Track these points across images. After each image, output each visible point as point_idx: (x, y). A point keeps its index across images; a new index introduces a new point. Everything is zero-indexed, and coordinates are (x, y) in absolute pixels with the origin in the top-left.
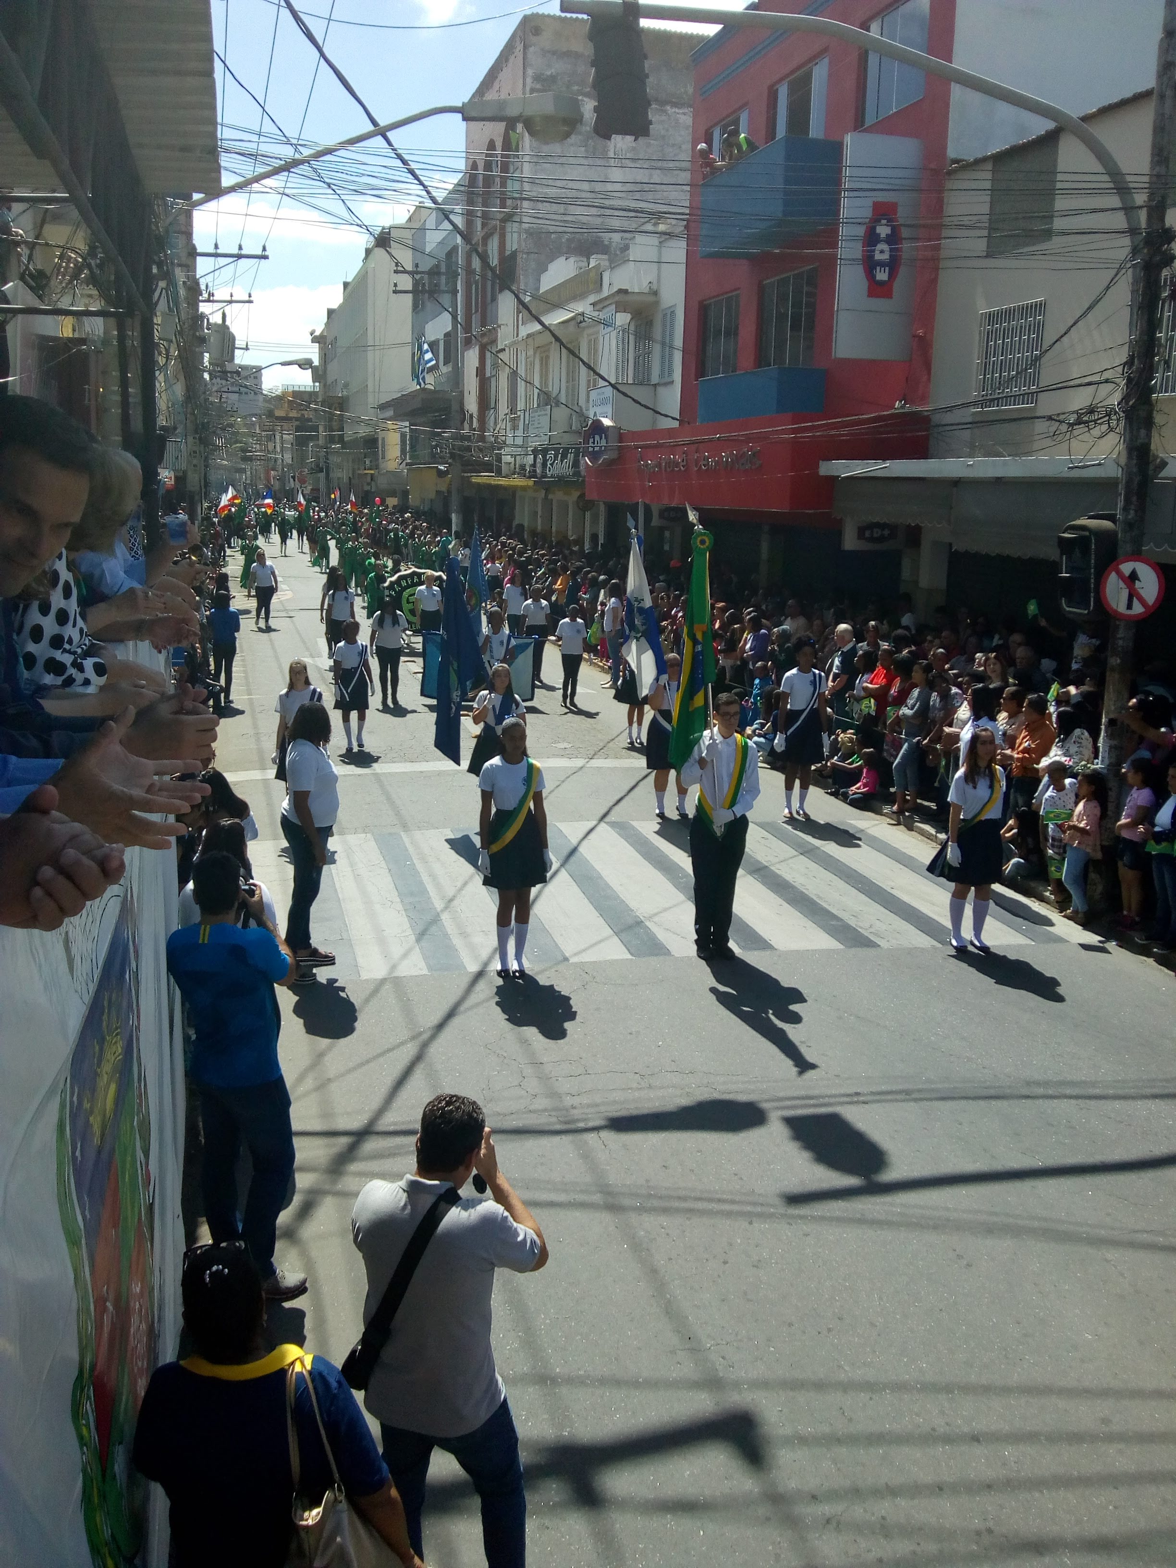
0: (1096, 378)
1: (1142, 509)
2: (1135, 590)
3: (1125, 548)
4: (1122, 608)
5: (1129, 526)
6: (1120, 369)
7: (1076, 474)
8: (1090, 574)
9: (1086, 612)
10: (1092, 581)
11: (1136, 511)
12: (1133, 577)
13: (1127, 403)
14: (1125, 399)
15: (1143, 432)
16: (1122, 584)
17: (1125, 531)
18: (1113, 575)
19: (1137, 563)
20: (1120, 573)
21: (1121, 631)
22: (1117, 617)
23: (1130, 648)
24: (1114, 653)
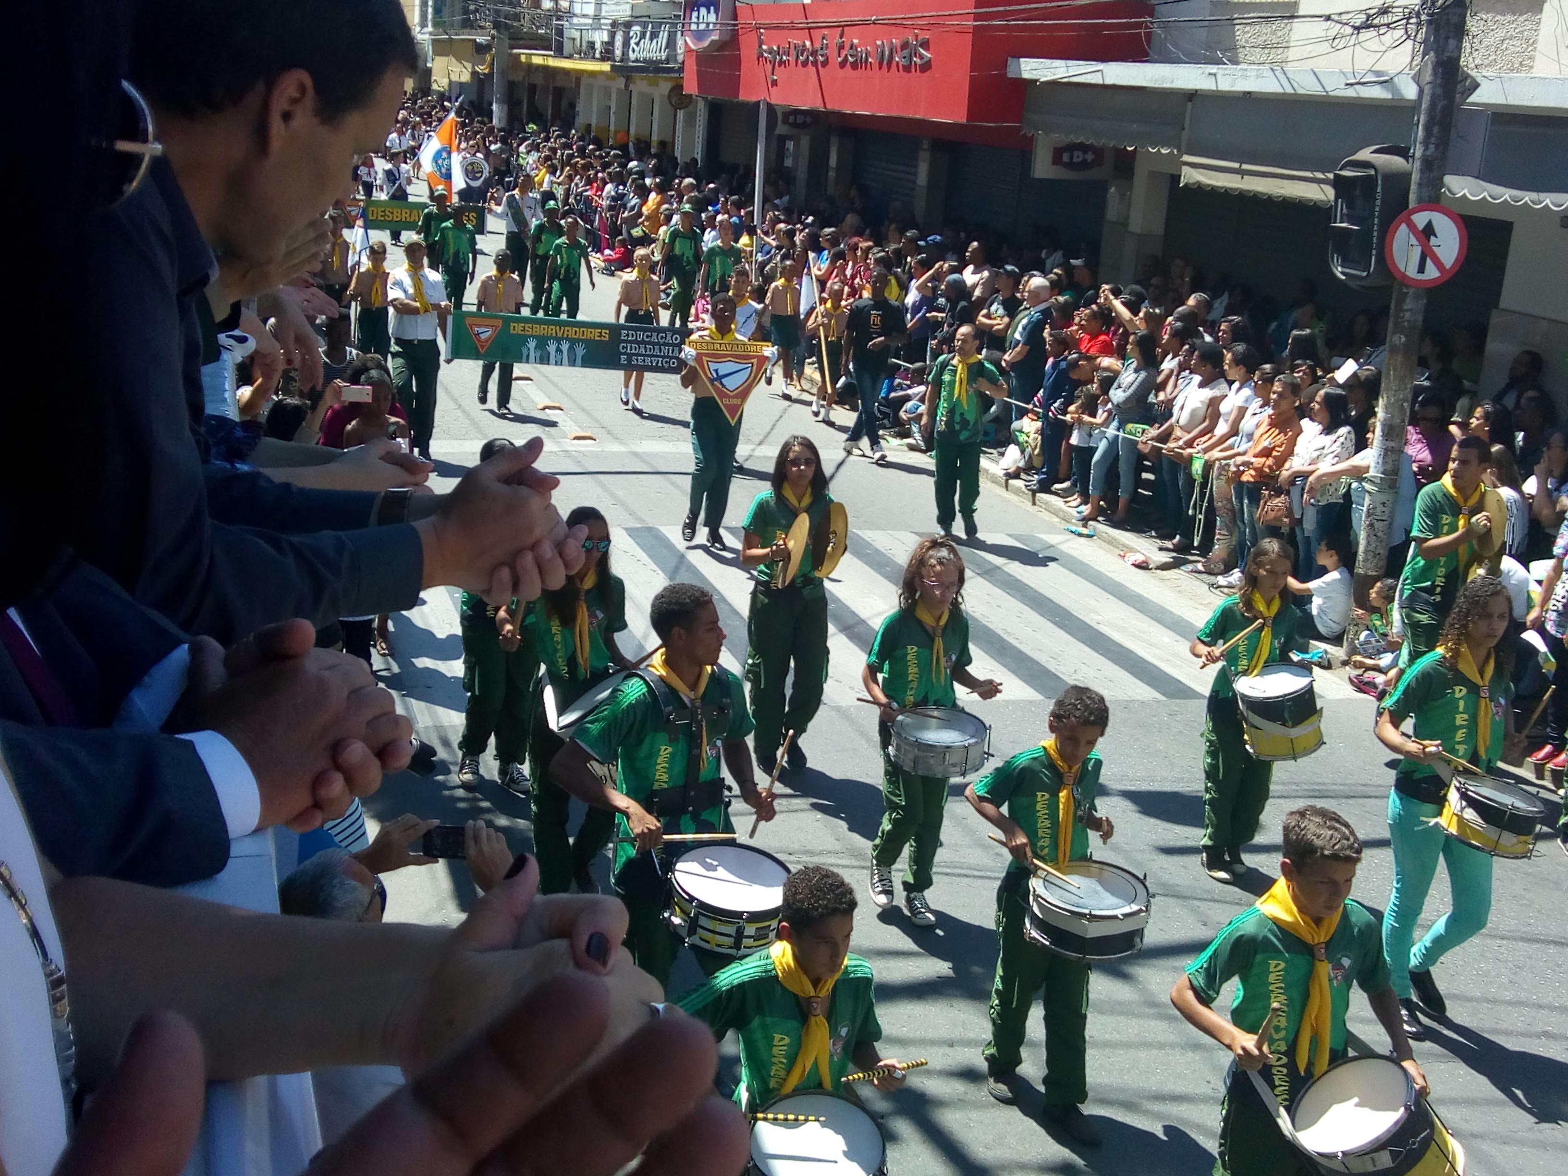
2: (1430, 248)
3: (1419, 193)
4: (1411, 271)
5: (1428, 164)
7: (1355, 92)
8: (1374, 225)
9: (1365, 274)
10: (1375, 234)
11: (1437, 146)
12: (1429, 231)
15: (1451, 42)
16: (1413, 240)
17: (1422, 171)
18: (1403, 227)
19: (1435, 213)
20: (1412, 226)
21: (1408, 300)
22: (1406, 281)
23: (1420, 323)
24: (1398, 329)
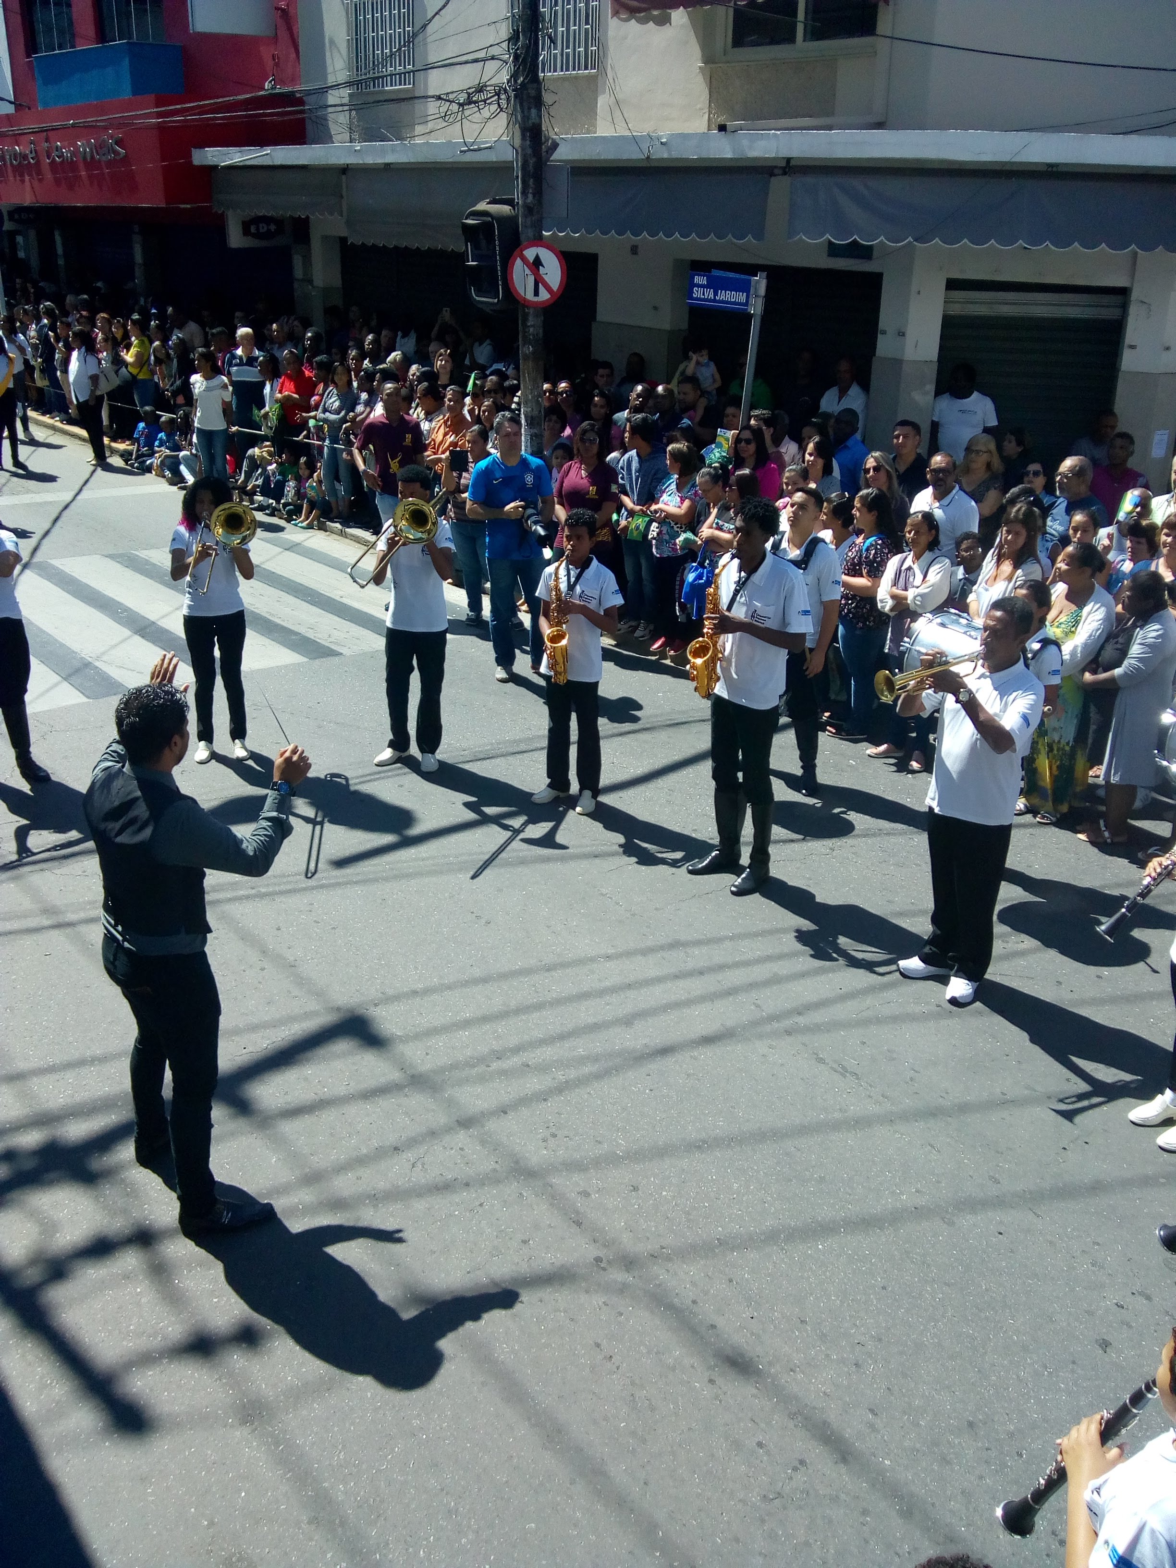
0: (481, 54)
1: (539, 193)
2: (540, 275)
3: (526, 233)
4: (530, 296)
5: (529, 210)
6: (505, 45)
7: (469, 158)
8: (496, 261)
9: (496, 300)
10: (499, 268)
11: (534, 195)
12: (537, 263)
13: (515, 81)
14: (514, 76)
15: (534, 111)
16: (527, 271)
17: (525, 216)
18: (519, 262)
19: (540, 248)
20: (524, 260)
21: (530, 318)
22: (526, 304)
23: (541, 335)
24: (526, 342)
